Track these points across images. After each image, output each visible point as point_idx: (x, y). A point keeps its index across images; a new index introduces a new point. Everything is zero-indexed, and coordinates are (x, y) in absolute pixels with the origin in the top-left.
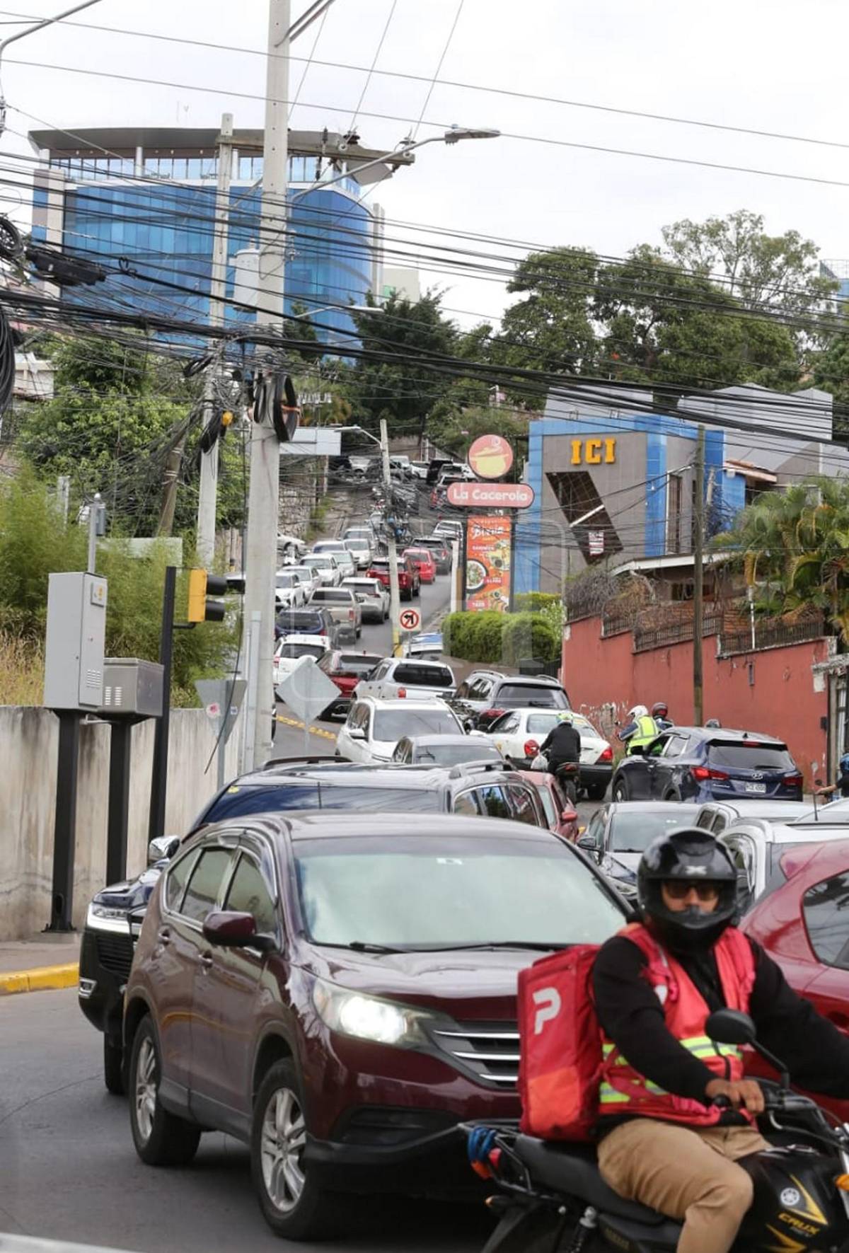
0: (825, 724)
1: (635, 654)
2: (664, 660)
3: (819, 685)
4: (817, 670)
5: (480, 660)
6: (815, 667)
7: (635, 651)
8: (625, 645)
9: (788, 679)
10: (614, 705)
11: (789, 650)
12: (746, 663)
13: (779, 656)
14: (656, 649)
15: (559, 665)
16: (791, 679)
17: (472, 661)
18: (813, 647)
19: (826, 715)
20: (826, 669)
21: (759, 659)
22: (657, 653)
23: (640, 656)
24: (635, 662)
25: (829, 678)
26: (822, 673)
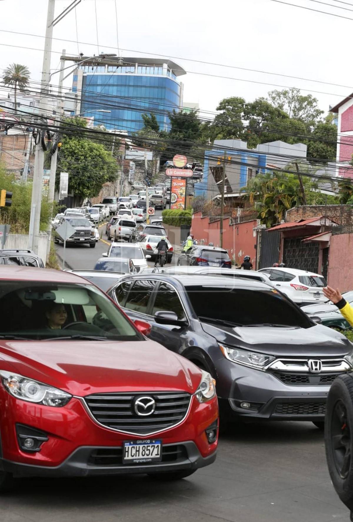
0: (256, 247)
1: (209, 224)
2: (216, 226)
3: (255, 235)
4: (254, 230)
5: (171, 225)
6: (254, 229)
7: (210, 222)
8: (207, 221)
9: (247, 232)
10: (204, 240)
11: (247, 223)
12: (236, 227)
13: (245, 225)
14: (214, 222)
15: (190, 226)
16: (248, 232)
17: (169, 225)
18: (253, 223)
19: (256, 244)
20: (257, 229)
21: (240, 225)
22: (214, 224)
23: (211, 224)
24: (209, 226)
25: (257, 232)
26: (255, 231)
